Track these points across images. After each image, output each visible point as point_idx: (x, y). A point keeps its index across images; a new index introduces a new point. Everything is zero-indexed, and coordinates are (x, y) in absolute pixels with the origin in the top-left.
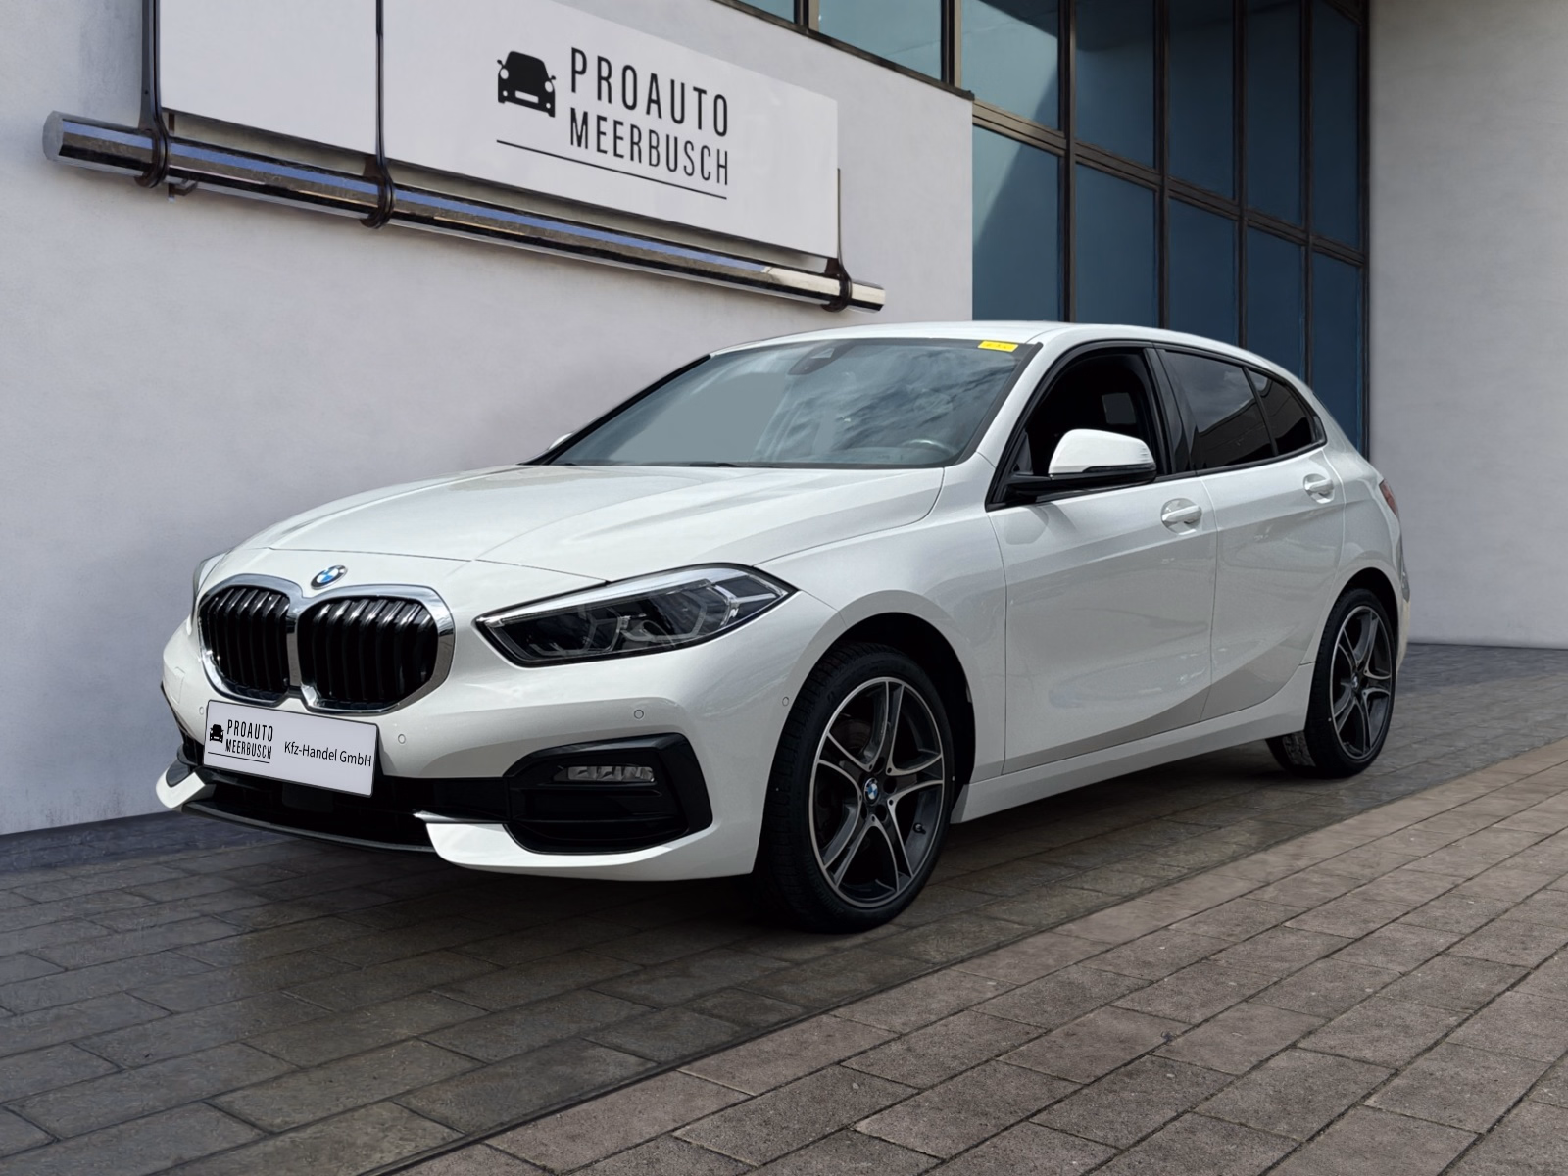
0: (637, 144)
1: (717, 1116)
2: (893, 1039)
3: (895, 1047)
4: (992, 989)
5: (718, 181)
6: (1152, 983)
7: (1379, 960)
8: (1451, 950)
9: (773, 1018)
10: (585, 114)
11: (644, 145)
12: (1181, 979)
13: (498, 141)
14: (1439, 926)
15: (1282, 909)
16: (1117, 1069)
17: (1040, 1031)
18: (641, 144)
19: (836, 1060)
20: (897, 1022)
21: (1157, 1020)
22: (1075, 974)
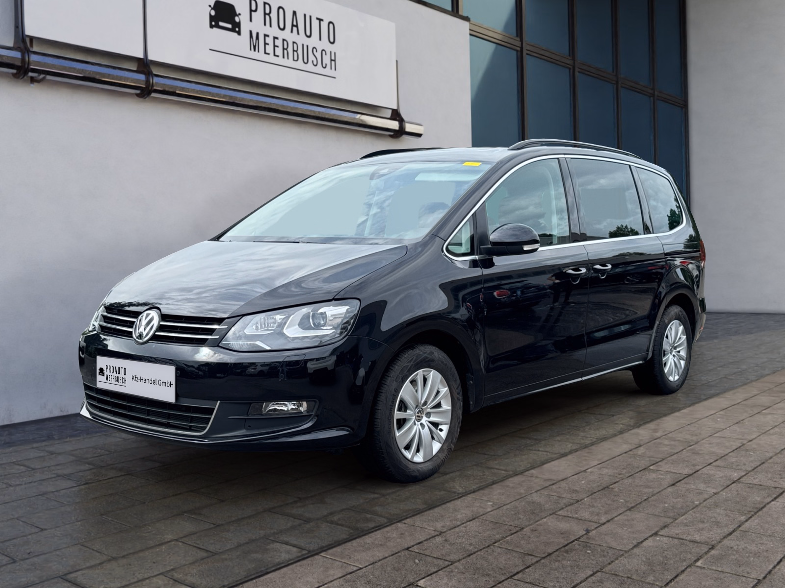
0: (286, 49)
1: (341, 579)
2: (437, 535)
3: (438, 539)
4: (491, 506)
5: (331, 69)
6: (578, 501)
7: (702, 486)
8: (741, 480)
9: (371, 525)
10: (258, 34)
11: (290, 50)
12: (594, 499)
13: (210, 50)
14: (734, 467)
15: (648, 459)
16: (560, 549)
17: (517, 529)
18: (288, 49)
19: (406, 547)
20: (439, 526)
21: (581, 522)
22: (535, 497)
